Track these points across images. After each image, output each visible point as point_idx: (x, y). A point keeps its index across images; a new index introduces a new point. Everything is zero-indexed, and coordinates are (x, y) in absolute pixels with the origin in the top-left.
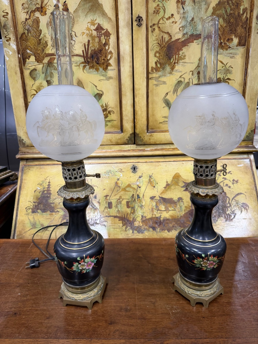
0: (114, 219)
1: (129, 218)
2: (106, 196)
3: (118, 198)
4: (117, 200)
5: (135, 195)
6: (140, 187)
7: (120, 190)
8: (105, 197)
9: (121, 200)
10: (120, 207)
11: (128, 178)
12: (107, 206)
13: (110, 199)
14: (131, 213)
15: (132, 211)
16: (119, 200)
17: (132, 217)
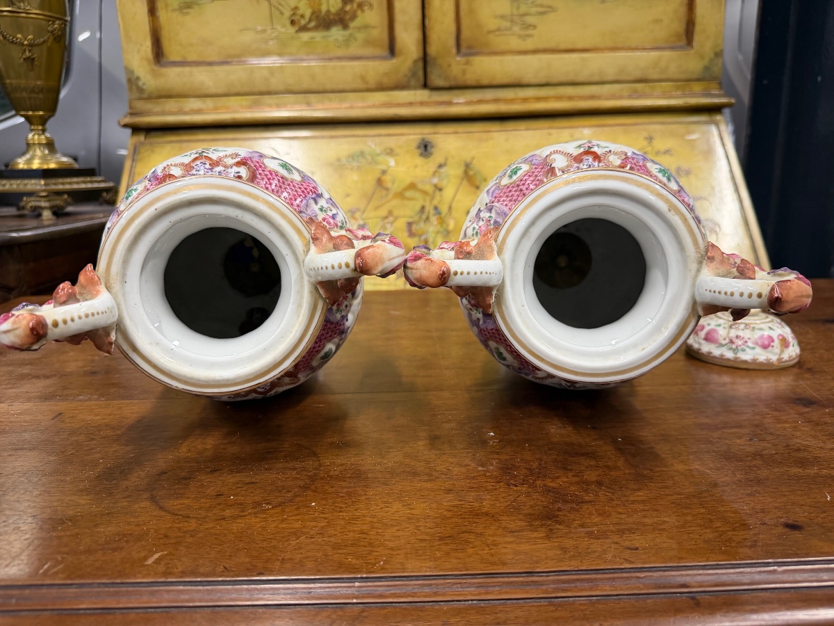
2: (353, 211)
5: (427, 209)
6: (440, 190)
7: (389, 197)
8: (350, 214)
13: (363, 217)
16: (386, 221)
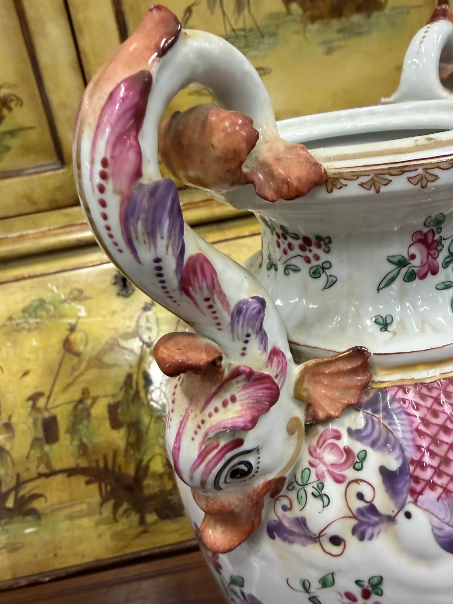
0: (67, 480)
1: (123, 466)
2: (35, 398)
3: (77, 396)
4: (75, 407)
5: (135, 377)
6: (150, 345)
7: (83, 367)
8: (30, 403)
9: (89, 402)
10: (85, 430)
11: (104, 317)
12: (40, 434)
13: (49, 406)
14: (129, 448)
15: (132, 439)
16: (81, 406)
17: (133, 460)
